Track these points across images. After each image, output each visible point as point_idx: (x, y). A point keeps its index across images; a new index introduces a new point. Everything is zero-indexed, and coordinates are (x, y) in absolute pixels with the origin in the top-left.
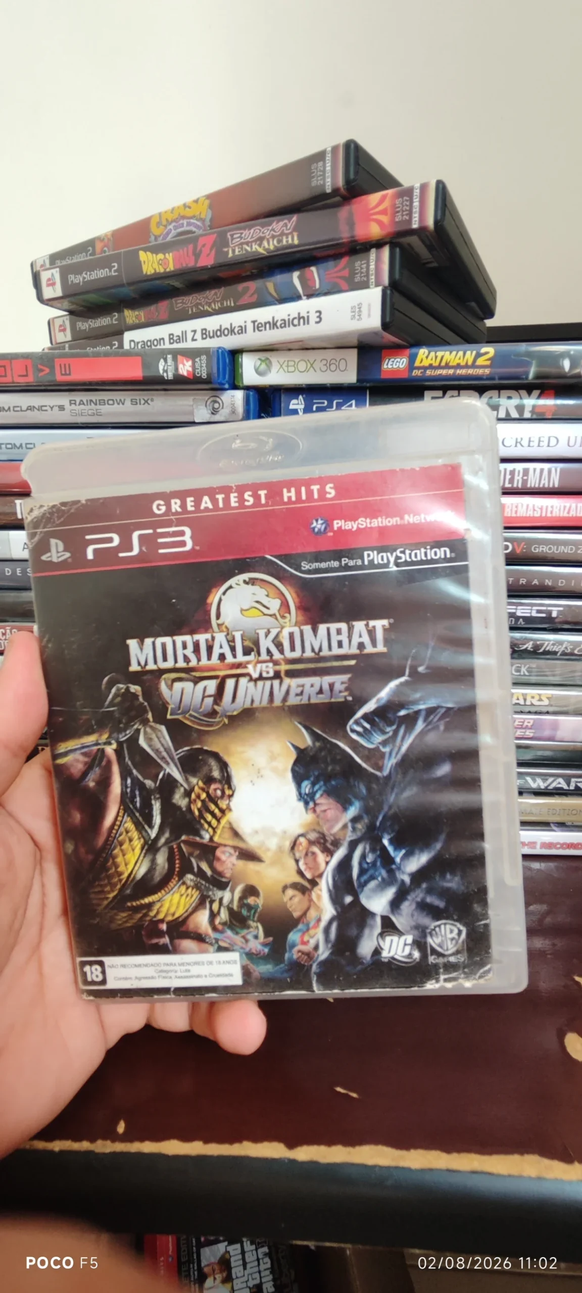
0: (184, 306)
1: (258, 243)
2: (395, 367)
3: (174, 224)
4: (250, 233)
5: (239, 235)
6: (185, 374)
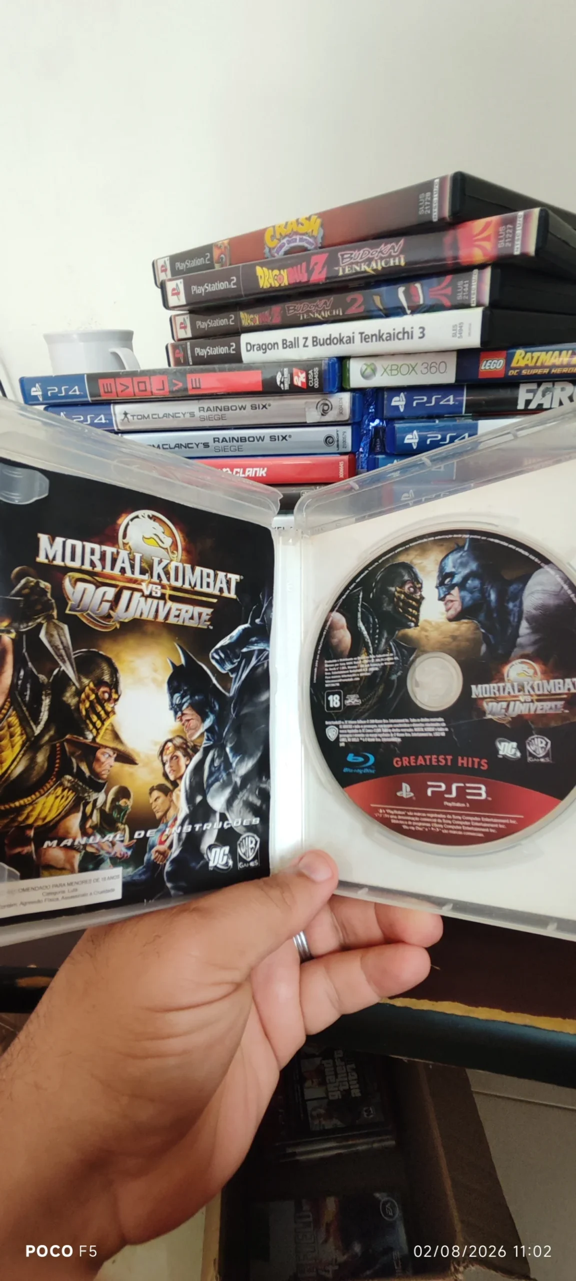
0: (296, 312)
1: (367, 263)
2: (492, 368)
3: (287, 238)
4: (359, 254)
5: (349, 255)
6: (300, 385)
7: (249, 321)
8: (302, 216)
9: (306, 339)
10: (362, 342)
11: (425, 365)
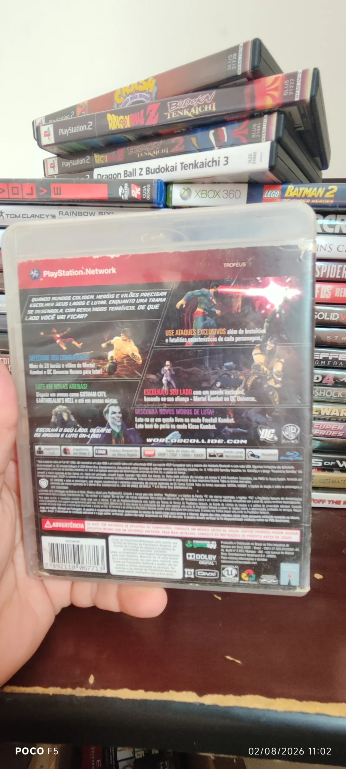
0: (135, 152)
1: (188, 109)
2: (272, 197)
3: (131, 96)
4: (183, 103)
5: (175, 104)
6: (136, 196)
7: (101, 160)
8: (142, 79)
9: (142, 169)
10: (182, 169)
11: (226, 192)
